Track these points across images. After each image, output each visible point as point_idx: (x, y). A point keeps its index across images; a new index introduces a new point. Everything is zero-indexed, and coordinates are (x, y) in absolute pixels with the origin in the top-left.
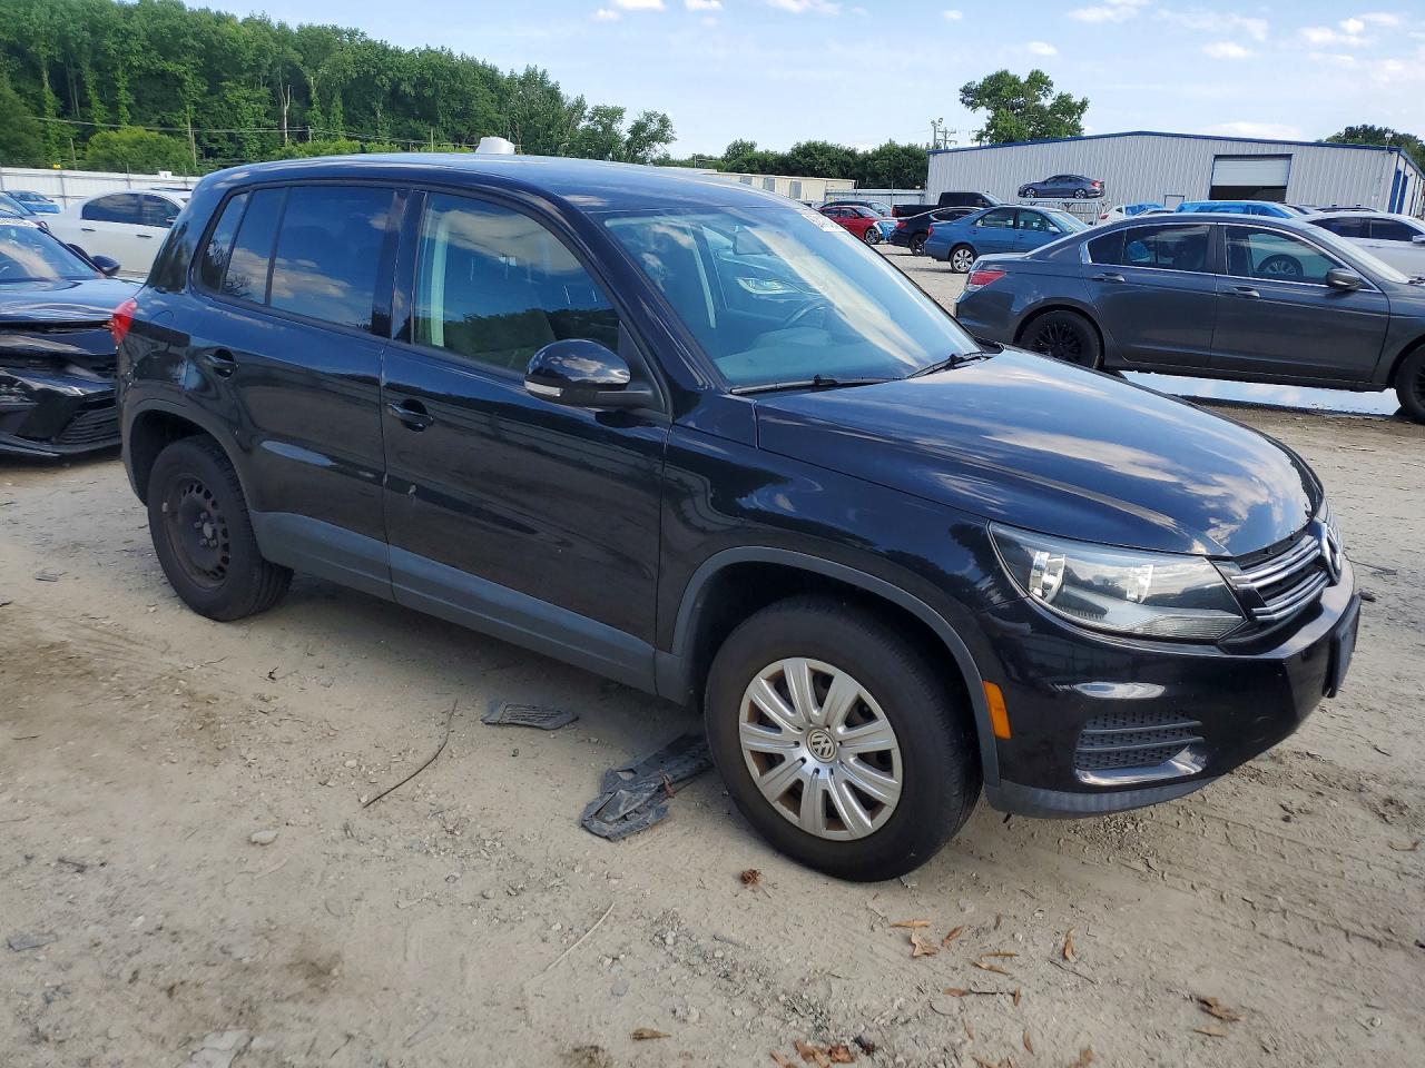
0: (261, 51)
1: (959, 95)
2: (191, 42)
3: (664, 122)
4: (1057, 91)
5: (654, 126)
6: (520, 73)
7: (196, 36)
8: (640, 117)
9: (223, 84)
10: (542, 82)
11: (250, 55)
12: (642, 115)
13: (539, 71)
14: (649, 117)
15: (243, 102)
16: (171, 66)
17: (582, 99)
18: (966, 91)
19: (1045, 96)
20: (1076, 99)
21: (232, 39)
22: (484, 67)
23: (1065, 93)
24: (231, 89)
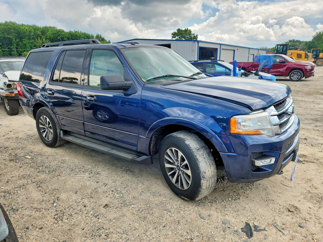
0: (30, 32)
2: (13, 31)
4: (192, 33)
6: (95, 36)
7: (14, 29)
9: (22, 40)
10: (100, 37)
11: (27, 33)
13: (100, 35)
15: (27, 43)
16: (9, 36)
17: (110, 41)
18: (173, 34)
21: (23, 30)
23: (194, 34)
24: (24, 41)
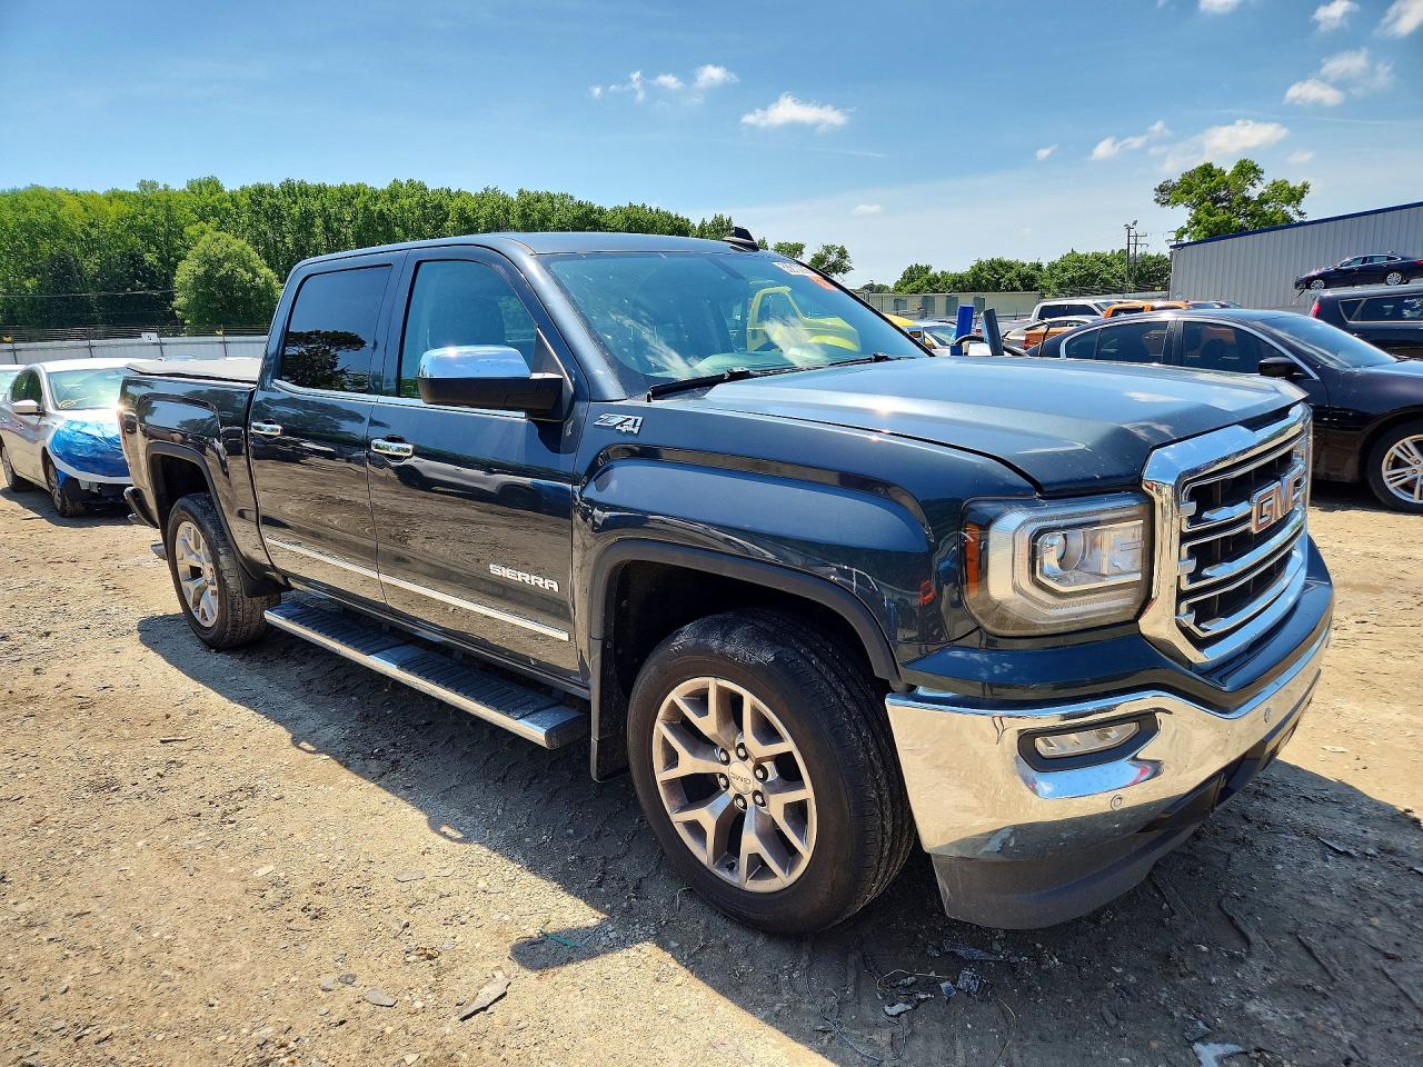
1: (1153, 195)
3: (843, 254)
4: (1268, 179)
5: (833, 258)
6: (709, 221)
8: (819, 250)
10: (730, 224)
12: (821, 249)
13: (725, 218)
14: (828, 250)
17: (767, 238)
18: (1161, 189)
19: (1253, 185)
20: (1295, 183)
22: (677, 218)
23: (1278, 179)
